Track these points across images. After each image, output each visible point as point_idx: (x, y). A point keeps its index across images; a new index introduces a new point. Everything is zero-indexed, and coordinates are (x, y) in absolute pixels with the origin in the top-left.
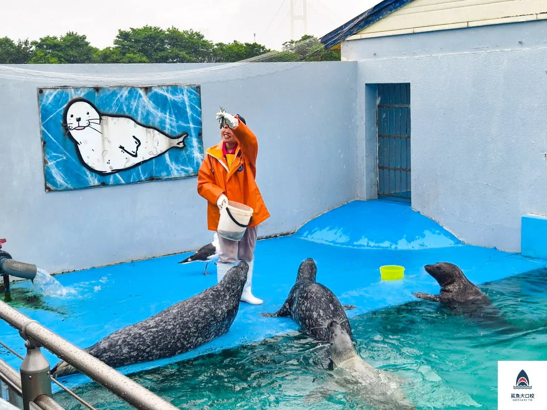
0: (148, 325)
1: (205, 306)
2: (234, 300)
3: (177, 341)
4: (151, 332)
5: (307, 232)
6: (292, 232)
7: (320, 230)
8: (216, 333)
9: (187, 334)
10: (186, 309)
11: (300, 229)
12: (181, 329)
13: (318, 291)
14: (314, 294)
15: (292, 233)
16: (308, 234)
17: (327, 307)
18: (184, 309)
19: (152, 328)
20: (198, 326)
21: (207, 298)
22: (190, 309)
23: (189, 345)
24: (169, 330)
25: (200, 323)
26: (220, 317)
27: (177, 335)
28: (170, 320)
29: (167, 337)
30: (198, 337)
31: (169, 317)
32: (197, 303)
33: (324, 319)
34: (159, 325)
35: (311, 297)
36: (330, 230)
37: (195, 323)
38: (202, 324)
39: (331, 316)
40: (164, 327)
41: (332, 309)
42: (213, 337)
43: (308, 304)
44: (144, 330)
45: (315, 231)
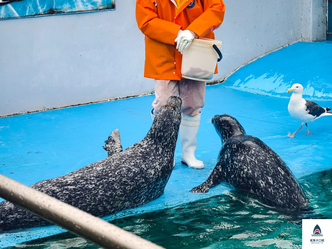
0: (65, 181)
1: (134, 165)
2: (168, 151)
3: (98, 204)
4: (67, 189)
5: (239, 80)
6: (221, 80)
7: (256, 78)
8: (147, 196)
9: (111, 197)
10: (113, 168)
11: (230, 77)
12: (104, 190)
13: (259, 152)
14: (254, 158)
15: (221, 82)
16: (240, 83)
17: (276, 171)
18: (110, 167)
19: (70, 185)
20: (125, 188)
21: (136, 156)
22: (117, 167)
23: (113, 210)
24: (90, 190)
25: (128, 185)
26: (152, 178)
27: (99, 197)
28: (92, 178)
29: (85, 197)
30: (125, 201)
31: (92, 175)
32: (125, 161)
33: (276, 188)
34: (78, 182)
35: (251, 161)
36: (268, 77)
37: (122, 184)
38: (131, 186)
39: (284, 182)
40: (84, 185)
41: (283, 173)
42: (143, 201)
43: (248, 170)
44: (59, 186)
45: (249, 79)
